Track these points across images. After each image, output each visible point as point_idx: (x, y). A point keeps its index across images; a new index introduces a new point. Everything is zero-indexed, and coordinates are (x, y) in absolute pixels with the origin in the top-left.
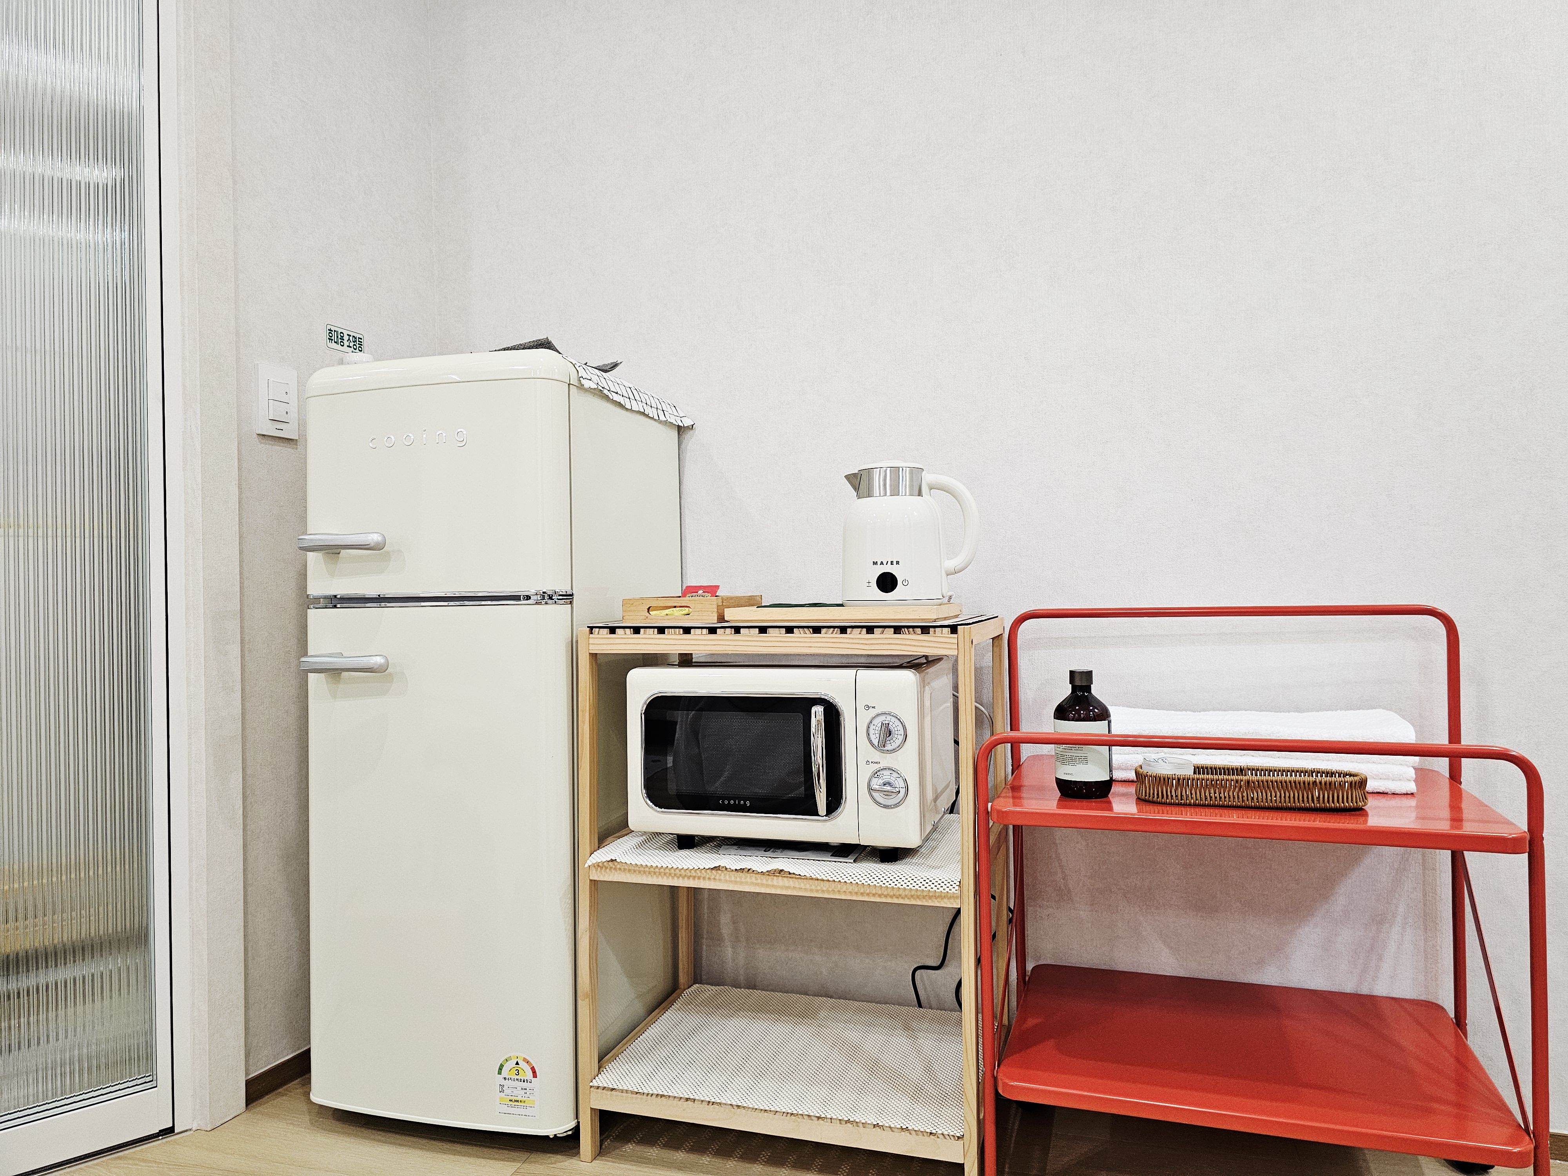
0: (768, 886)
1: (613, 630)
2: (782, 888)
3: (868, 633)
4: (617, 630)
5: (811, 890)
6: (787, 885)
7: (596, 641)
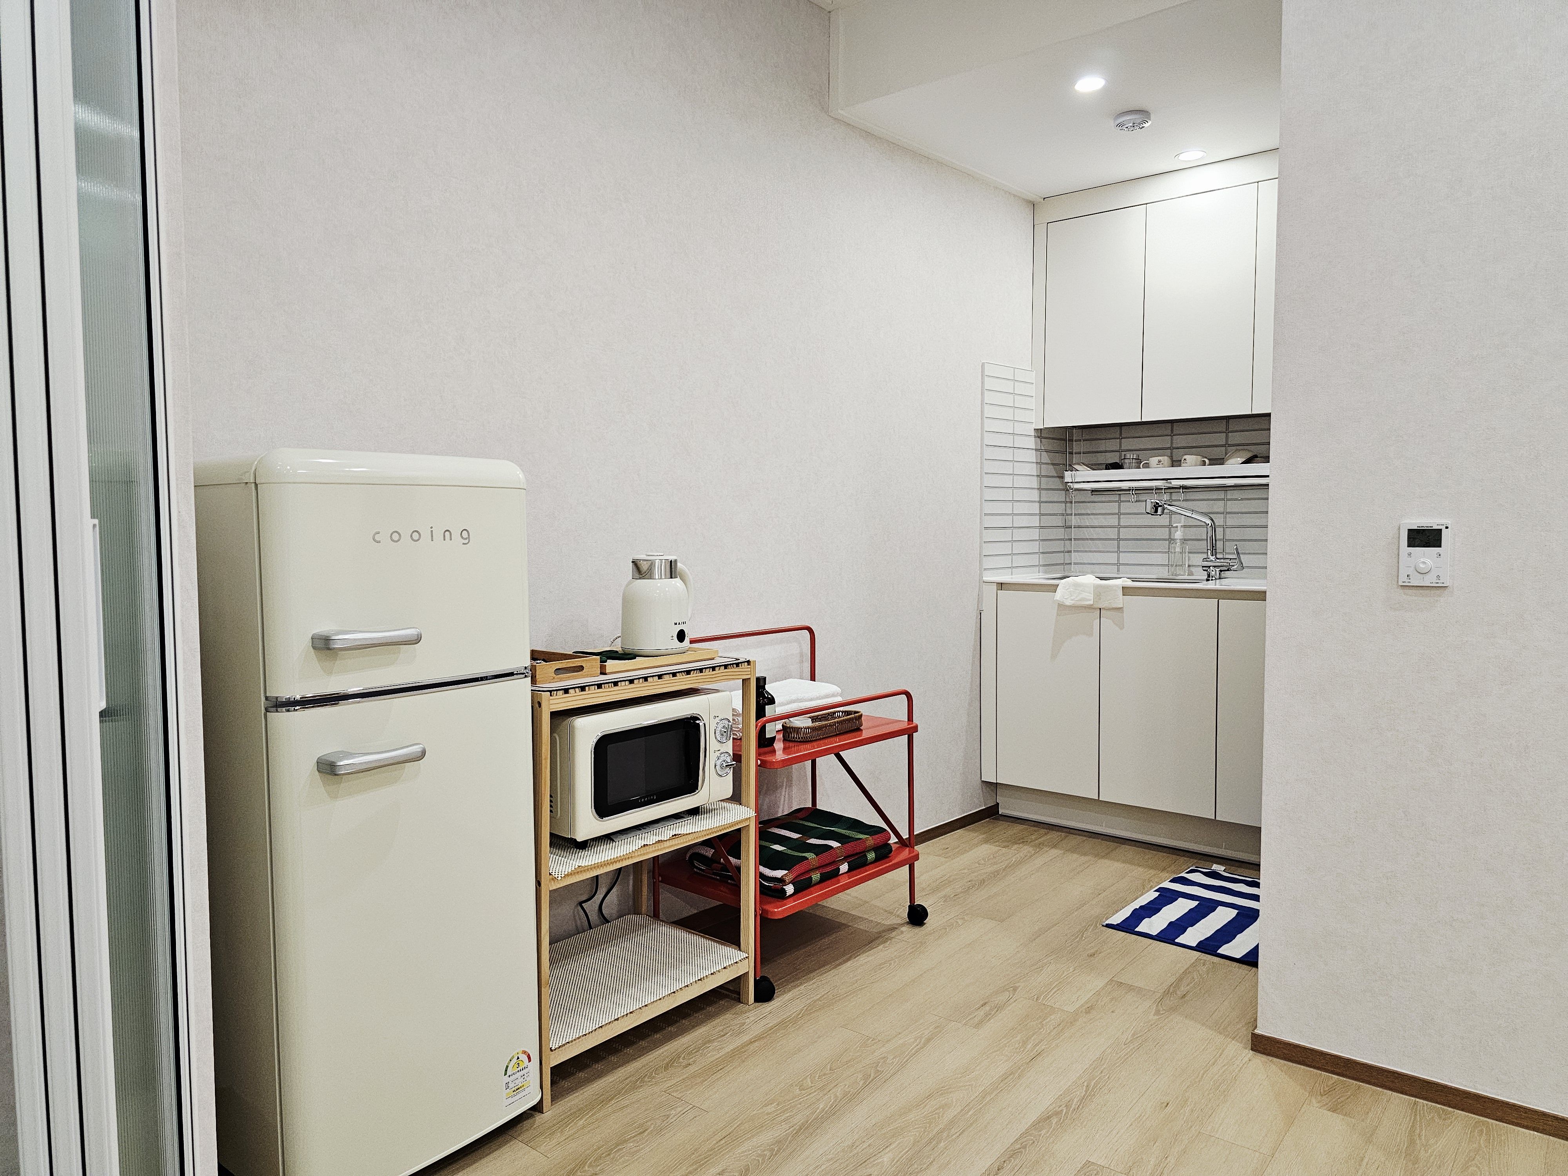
0: (661, 849)
1: (566, 691)
2: (668, 847)
3: (713, 671)
4: (570, 690)
5: (681, 843)
6: (671, 844)
7: (555, 702)
